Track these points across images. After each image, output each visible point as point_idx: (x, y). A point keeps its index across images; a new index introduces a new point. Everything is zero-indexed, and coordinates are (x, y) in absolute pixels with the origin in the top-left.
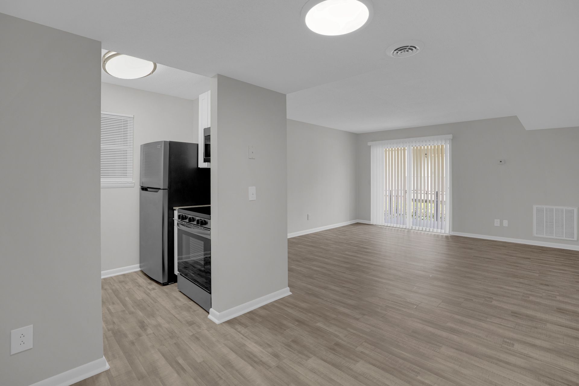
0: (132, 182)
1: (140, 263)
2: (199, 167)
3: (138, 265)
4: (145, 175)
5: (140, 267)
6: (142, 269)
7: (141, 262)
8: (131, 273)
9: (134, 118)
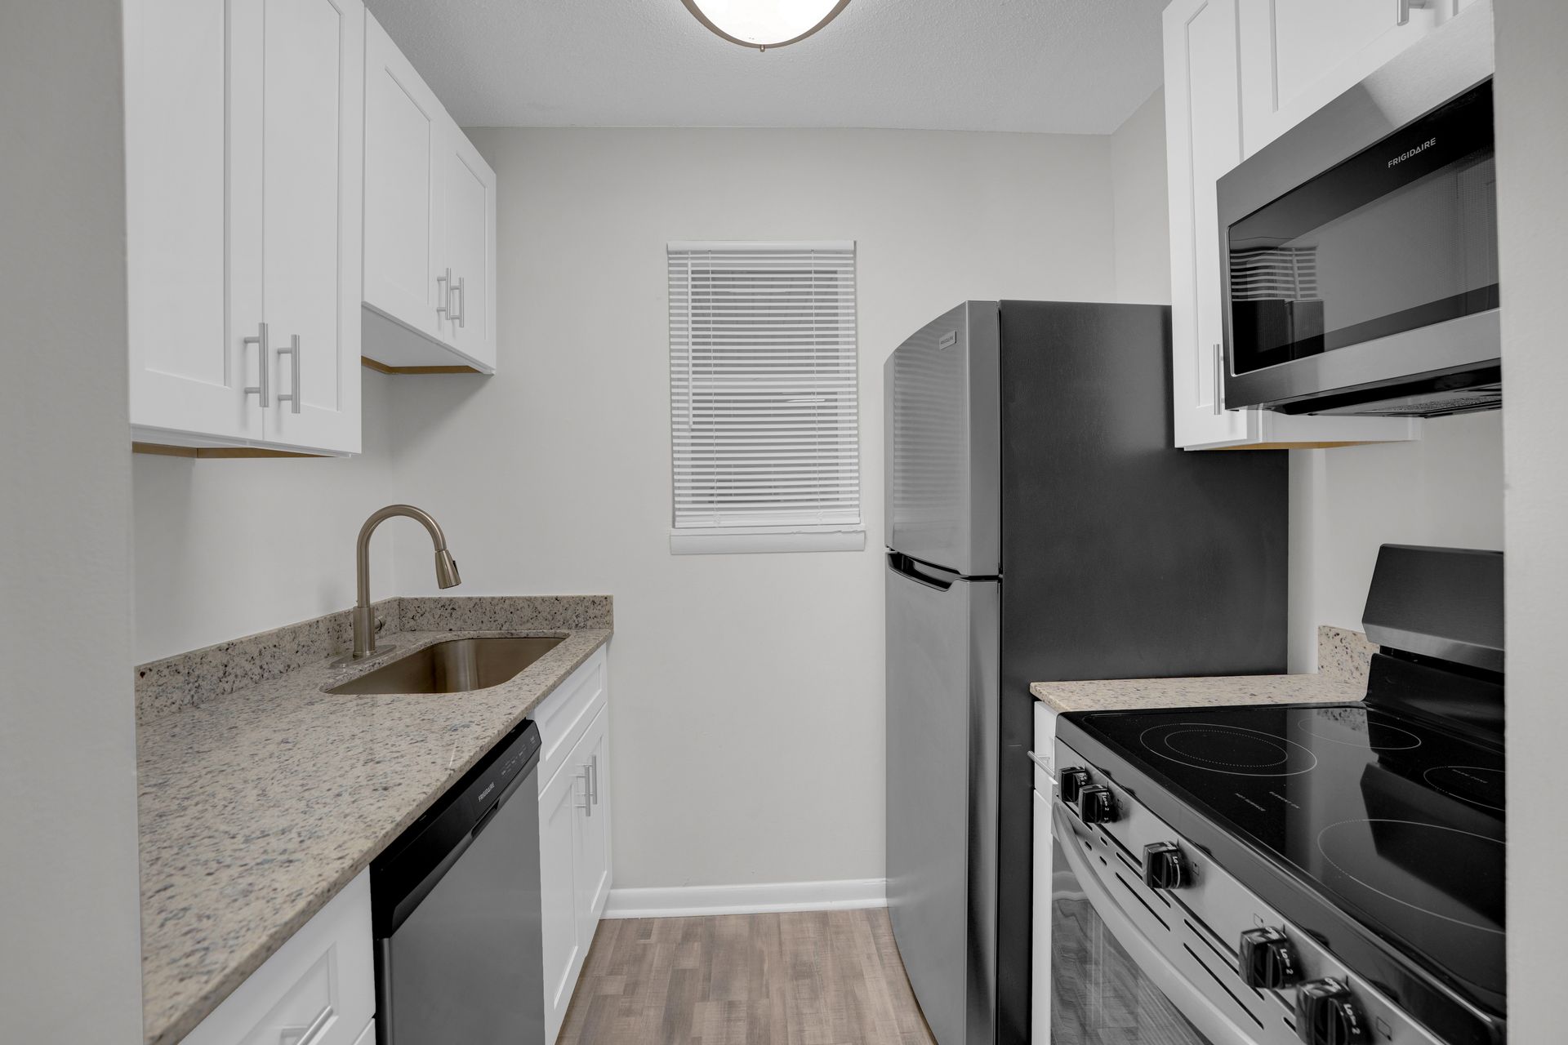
0: (855, 528)
1: (889, 874)
2: (1177, 445)
3: (880, 882)
4: (903, 499)
5: (889, 892)
6: (895, 901)
7: (891, 868)
8: (854, 911)
9: (854, 252)
